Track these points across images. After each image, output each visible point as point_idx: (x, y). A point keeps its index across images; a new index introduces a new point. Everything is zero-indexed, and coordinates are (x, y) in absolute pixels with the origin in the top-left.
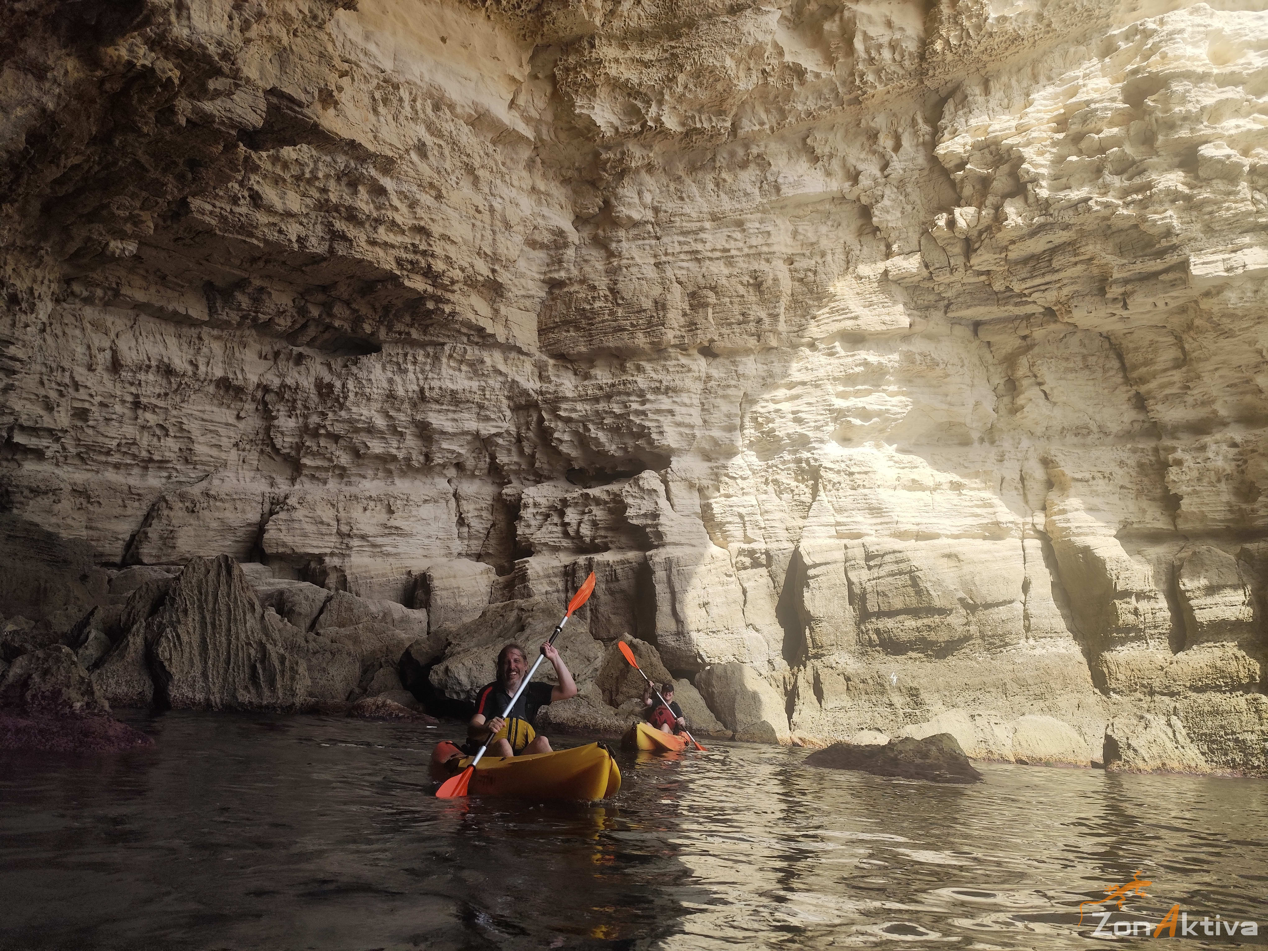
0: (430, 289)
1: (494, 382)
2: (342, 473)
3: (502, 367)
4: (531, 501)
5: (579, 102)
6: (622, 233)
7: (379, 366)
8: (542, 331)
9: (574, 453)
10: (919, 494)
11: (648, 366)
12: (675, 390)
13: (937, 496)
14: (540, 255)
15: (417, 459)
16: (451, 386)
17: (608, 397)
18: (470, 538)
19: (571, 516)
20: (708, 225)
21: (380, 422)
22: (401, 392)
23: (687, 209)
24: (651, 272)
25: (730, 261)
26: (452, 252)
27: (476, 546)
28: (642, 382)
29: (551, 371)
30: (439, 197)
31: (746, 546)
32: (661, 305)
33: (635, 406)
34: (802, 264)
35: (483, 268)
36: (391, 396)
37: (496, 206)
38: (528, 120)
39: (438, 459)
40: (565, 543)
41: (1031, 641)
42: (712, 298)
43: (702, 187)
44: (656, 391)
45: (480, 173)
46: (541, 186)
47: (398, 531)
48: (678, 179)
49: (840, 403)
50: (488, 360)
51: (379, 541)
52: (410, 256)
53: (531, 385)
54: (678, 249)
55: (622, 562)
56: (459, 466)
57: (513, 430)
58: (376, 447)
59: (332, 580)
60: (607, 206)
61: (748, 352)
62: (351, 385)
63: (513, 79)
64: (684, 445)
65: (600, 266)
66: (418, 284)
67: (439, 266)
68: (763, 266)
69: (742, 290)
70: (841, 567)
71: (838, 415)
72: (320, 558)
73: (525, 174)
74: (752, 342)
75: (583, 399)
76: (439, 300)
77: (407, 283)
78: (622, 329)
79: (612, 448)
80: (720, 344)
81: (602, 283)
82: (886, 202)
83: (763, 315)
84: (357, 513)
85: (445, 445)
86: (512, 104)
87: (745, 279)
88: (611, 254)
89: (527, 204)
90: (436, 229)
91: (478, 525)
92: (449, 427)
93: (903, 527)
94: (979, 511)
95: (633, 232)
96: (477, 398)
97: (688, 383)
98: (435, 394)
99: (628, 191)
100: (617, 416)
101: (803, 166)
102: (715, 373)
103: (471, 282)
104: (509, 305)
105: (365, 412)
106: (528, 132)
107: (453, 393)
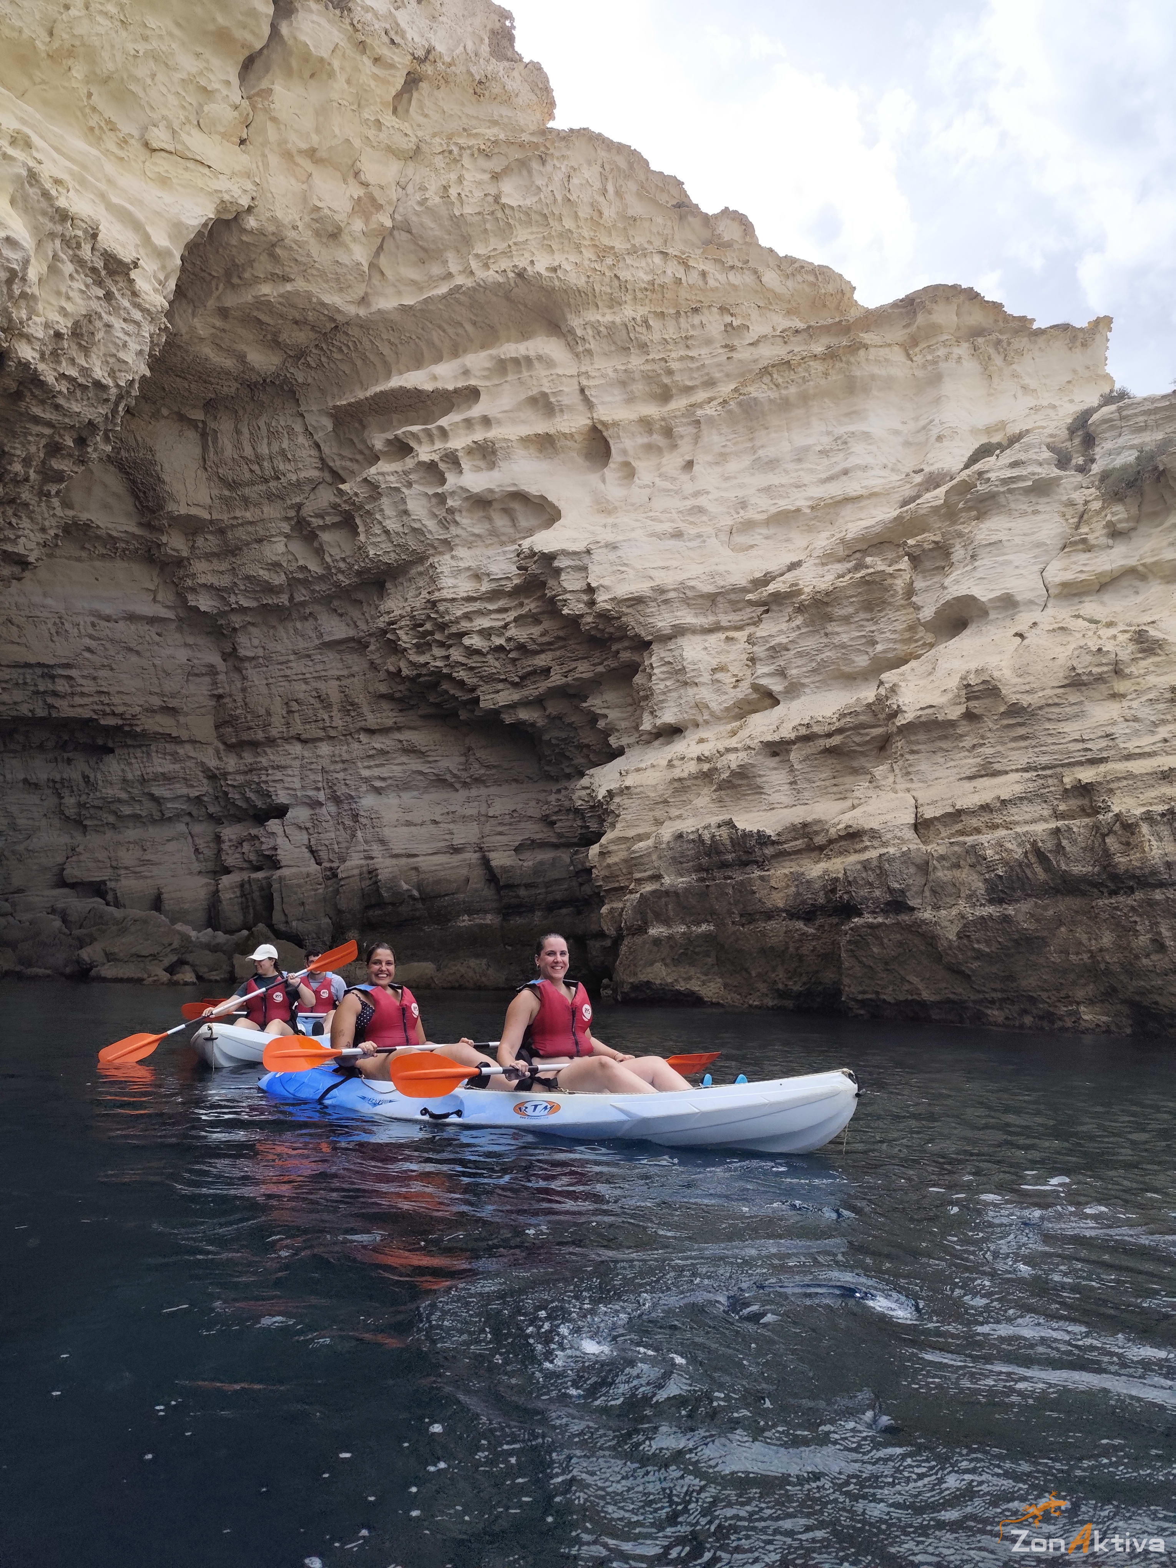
0: (120, 722)
1: (190, 764)
2: (114, 827)
3: (192, 754)
4: (226, 838)
5: (189, 597)
6: (247, 664)
7: (114, 762)
8: (217, 727)
9: (244, 806)
10: (413, 828)
11: (268, 750)
12: (285, 767)
13: (423, 830)
14: (207, 679)
15: (157, 815)
16: (160, 770)
17: (251, 771)
18: (206, 860)
19: (246, 847)
20: (292, 657)
21: (124, 796)
22: (130, 776)
23: (279, 648)
24: (264, 690)
25: (305, 681)
26: (127, 699)
27: (210, 866)
28: (264, 761)
29: (223, 754)
30: (112, 669)
31: (328, 865)
32: (269, 714)
33: (264, 778)
34: (343, 683)
35: (156, 701)
36: (125, 780)
37: (157, 662)
38: (167, 607)
39: (168, 814)
40: (245, 865)
41: (466, 917)
42: (295, 706)
43: (287, 633)
44: (273, 768)
45: (138, 648)
46: (190, 640)
47: (149, 862)
48: (274, 627)
49: (366, 773)
50: (181, 751)
51: (138, 869)
52: (100, 707)
53: (212, 763)
54: (279, 673)
55: (266, 878)
56: (190, 814)
57: (211, 791)
58: (126, 810)
59: (110, 897)
60: (235, 649)
61: (321, 740)
62: (99, 776)
63: (148, 590)
64: (293, 801)
65: (239, 686)
66: (111, 721)
67: (120, 710)
68: (321, 685)
69: (312, 701)
70: (357, 878)
71: (366, 780)
72: (104, 882)
73: (178, 636)
74: (322, 734)
75: (238, 772)
76: (131, 725)
77: (102, 722)
78: (250, 728)
79: (259, 804)
80: (304, 736)
81: (239, 698)
82: (372, 647)
83: (326, 717)
84: (122, 853)
85: (169, 805)
86: (154, 600)
87: (314, 694)
88: (244, 678)
89: (182, 655)
90: (112, 690)
91: (209, 853)
92: (167, 794)
93: (395, 852)
94: (447, 837)
95: (254, 663)
96: (181, 775)
97: (289, 762)
98: (151, 776)
99: (242, 639)
100: (258, 784)
101: (337, 618)
102: (306, 754)
103: (150, 711)
104: (187, 714)
105: (110, 791)
106: (170, 615)
107: (163, 774)
